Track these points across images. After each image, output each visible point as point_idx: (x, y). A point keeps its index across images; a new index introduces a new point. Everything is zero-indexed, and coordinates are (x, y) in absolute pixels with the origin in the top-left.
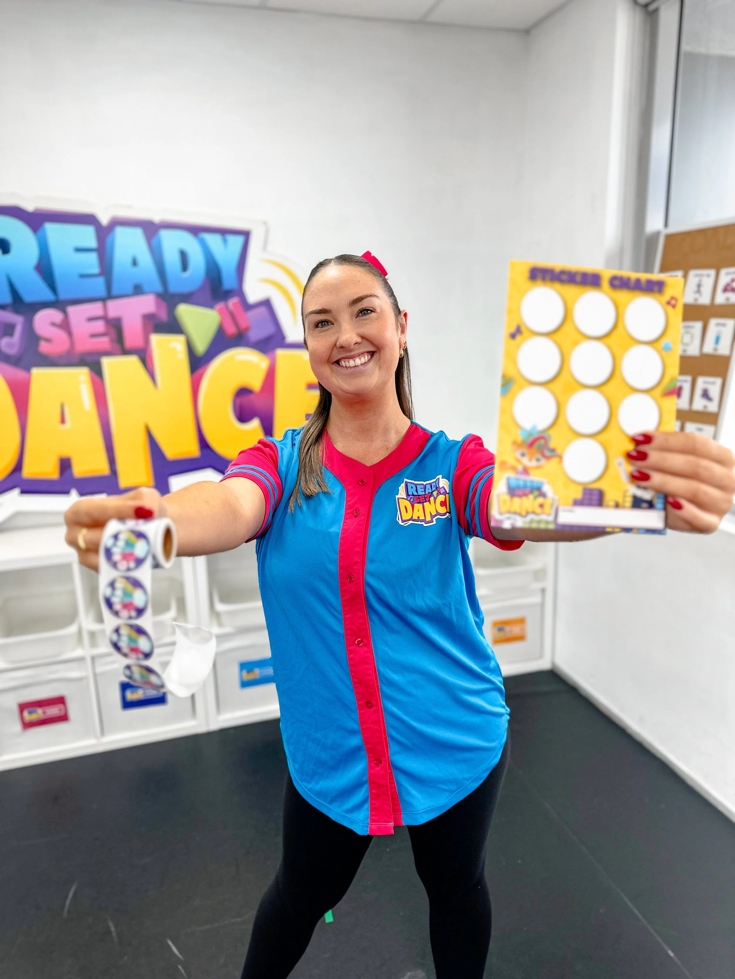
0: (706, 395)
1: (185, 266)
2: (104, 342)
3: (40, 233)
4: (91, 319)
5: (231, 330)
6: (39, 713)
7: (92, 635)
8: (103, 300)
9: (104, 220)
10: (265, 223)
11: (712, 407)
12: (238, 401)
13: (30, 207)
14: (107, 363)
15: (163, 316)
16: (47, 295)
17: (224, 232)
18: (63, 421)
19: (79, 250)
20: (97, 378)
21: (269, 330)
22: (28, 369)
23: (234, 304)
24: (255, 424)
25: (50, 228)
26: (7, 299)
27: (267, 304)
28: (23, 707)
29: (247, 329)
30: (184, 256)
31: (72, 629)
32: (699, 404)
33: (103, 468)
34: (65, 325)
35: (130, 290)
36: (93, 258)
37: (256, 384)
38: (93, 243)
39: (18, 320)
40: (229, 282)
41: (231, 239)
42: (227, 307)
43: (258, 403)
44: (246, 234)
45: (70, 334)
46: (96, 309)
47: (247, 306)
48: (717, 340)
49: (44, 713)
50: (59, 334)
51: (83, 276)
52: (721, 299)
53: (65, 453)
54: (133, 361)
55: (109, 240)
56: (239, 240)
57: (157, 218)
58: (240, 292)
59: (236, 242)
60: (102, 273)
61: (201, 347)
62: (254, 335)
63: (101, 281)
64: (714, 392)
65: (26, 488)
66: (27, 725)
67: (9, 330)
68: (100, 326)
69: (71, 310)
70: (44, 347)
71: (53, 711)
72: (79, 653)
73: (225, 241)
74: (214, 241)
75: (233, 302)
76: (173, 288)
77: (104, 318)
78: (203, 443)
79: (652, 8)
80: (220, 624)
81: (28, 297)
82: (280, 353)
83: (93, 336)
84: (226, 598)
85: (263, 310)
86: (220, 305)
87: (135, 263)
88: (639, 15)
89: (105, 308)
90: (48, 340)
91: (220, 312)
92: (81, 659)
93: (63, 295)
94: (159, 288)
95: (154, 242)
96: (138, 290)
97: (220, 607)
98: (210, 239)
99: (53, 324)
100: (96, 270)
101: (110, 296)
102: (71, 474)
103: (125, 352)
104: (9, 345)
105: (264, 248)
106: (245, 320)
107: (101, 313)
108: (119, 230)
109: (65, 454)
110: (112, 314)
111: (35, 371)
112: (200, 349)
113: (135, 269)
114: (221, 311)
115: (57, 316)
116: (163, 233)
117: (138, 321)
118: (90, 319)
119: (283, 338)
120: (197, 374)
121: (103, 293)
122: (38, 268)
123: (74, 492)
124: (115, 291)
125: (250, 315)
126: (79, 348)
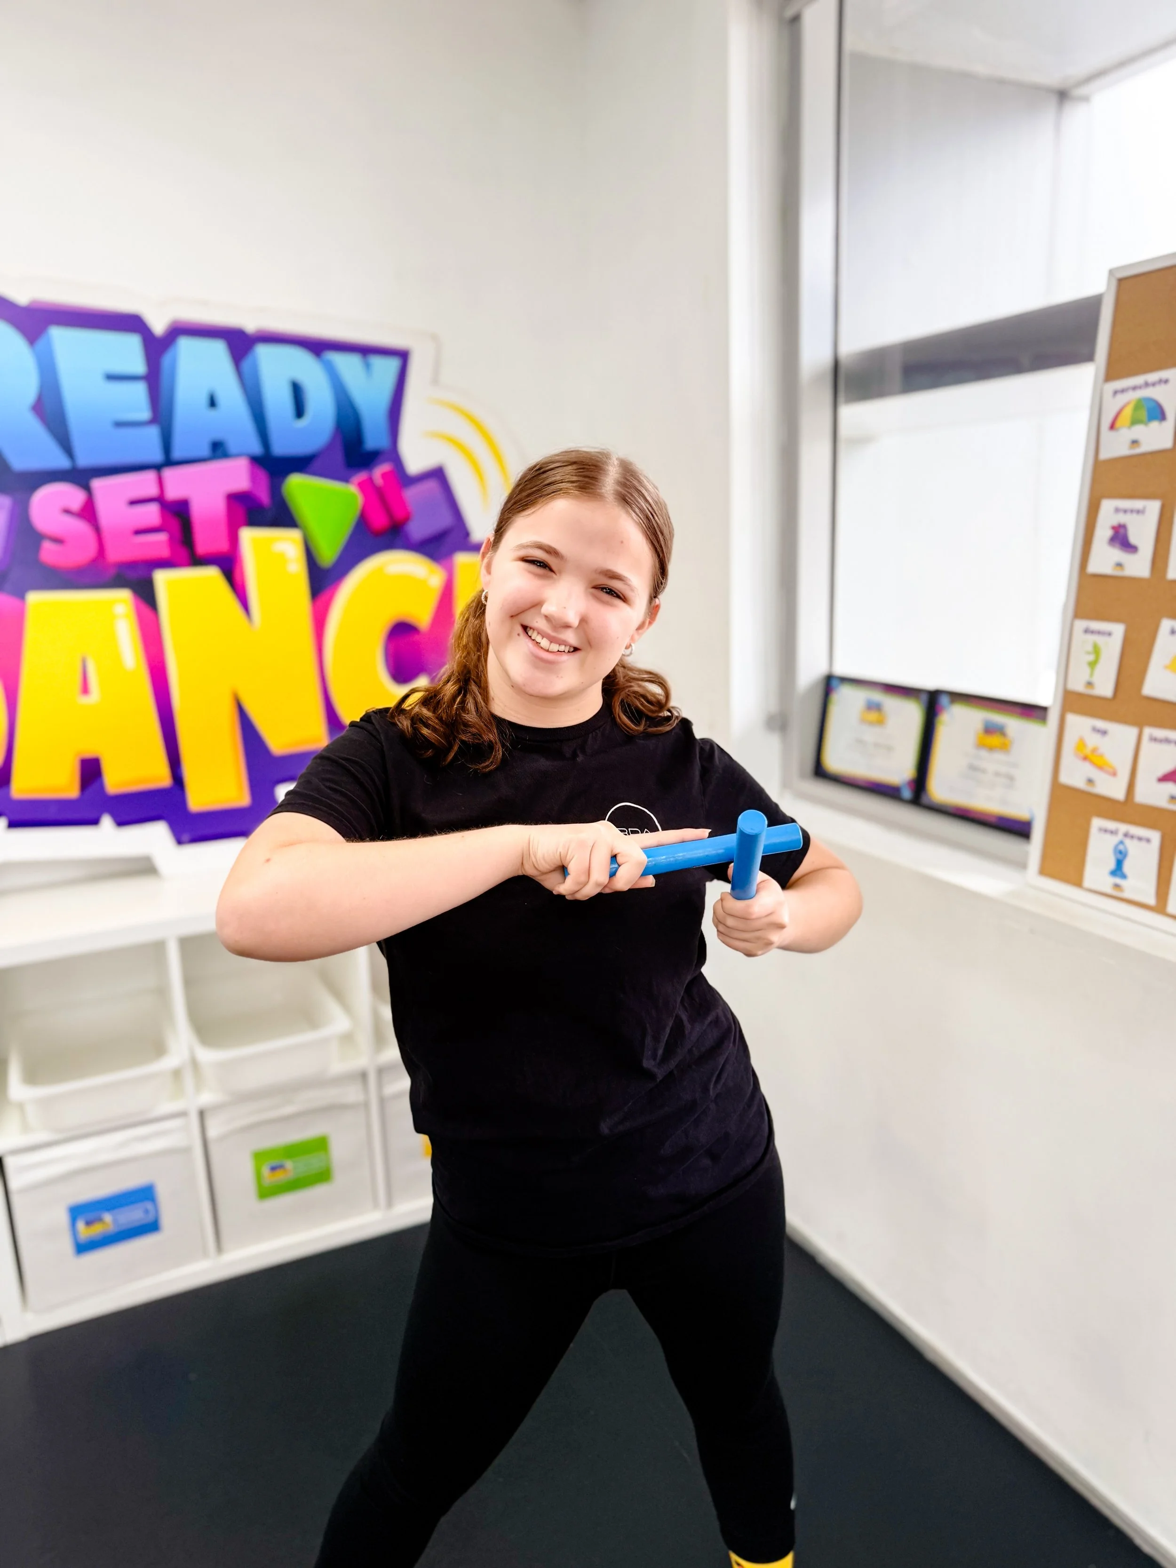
1: (299, 410)
2: (158, 543)
3: (41, 343)
5: (380, 521)
8: (158, 468)
9: (158, 326)
10: (435, 337)
12: (394, 645)
13: (22, 297)
15: (263, 495)
16: (55, 458)
17: (365, 351)
18: (85, 689)
19: (112, 377)
20: (146, 610)
21: (445, 520)
22: (20, 595)
23: (384, 476)
25: (59, 336)
27: (438, 475)
29: (407, 518)
30: (297, 391)
33: (158, 775)
34: (88, 512)
35: (205, 451)
36: (139, 392)
37: (423, 615)
38: (139, 366)
39: (3, 504)
40: (374, 437)
41: (377, 362)
42: (370, 480)
43: (426, 648)
44: (403, 356)
45: (97, 528)
46: (145, 483)
47: (405, 479)
50: (78, 529)
51: (119, 424)
53: (90, 747)
54: (210, 577)
55: (166, 360)
56: (392, 365)
57: (250, 325)
58: (393, 455)
59: (388, 367)
60: (154, 420)
61: (329, 551)
62: (417, 529)
63: (153, 433)
65: (18, 817)
68: (151, 514)
69: (97, 484)
70: (49, 552)
73: (368, 366)
74: (347, 365)
75: (379, 472)
76: (281, 447)
77: (160, 499)
78: (334, 723)
81: (18, 461)
82: (462, 559)
83: (139, 532)
85: (432, 485)
87: (213, 403)
89: (160, 481)
90: (58, 540)
91: (362, 490)
93: (84, 460)
94: (256, 448)
95: (246, 364)
96: (218, 450)
98: (339, 360)
99: (67, 511)
100: (145, 414)
101: (169, 462)
102: (102, 787)
103: (196, 560)
105: (435, 381)
106: (402, 503)
107: (153, 491)
108: (185, 344)
109: (90, 750)
110: (173, 493)
111: (34, 599)
112: (328, 554)
113: (213, 413)
114: (362, 486)
115: (74, 496)
116: (263, 352)
117: (219, 506)
118: (134, 502)
119: (467, 534)
120: (323, 598)
121: (157, 456)
122: (38, 408)
123: (107, 821)
124: (177, 453)
125: (411, 495)
126: (115, 554)
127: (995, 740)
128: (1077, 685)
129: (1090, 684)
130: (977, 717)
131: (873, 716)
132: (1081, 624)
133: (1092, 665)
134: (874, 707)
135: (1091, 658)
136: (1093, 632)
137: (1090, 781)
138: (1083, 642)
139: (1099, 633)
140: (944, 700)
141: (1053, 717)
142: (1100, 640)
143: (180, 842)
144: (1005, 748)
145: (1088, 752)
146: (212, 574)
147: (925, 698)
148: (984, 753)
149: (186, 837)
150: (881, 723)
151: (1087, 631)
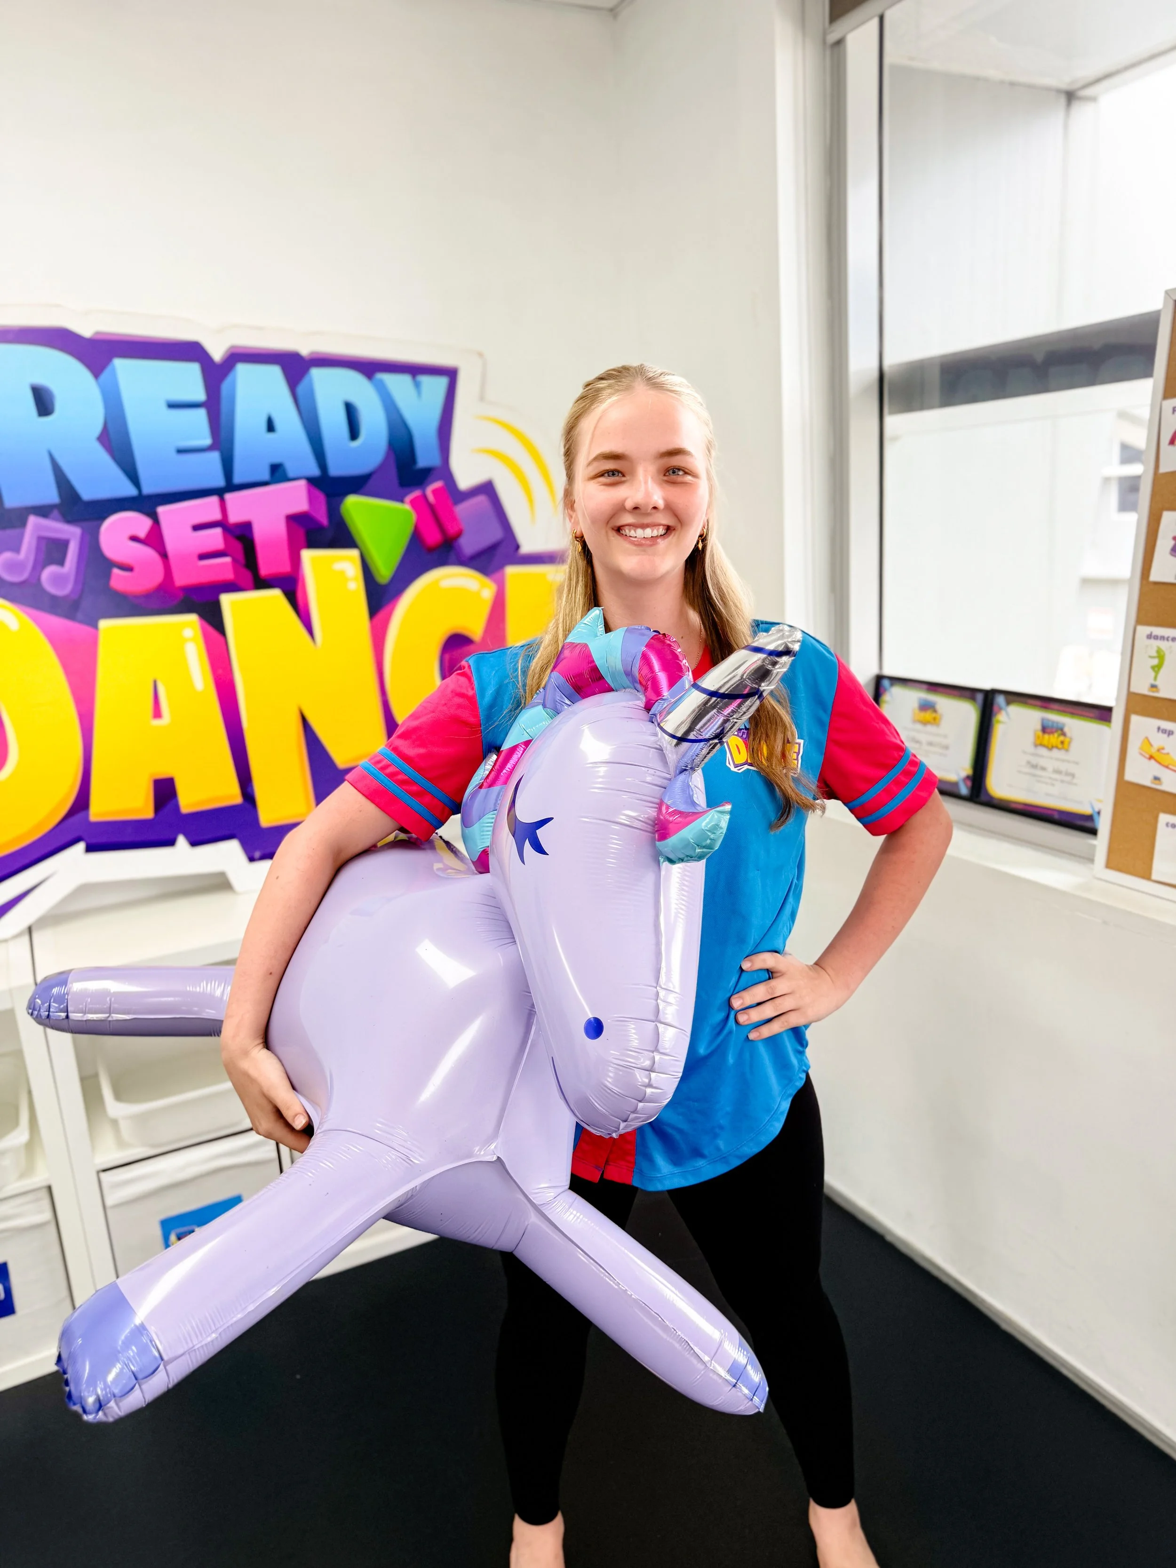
1: (354, 433)
2: (223, 567)
3: (105, 376)
4: (200, 528)
5: (433, 537)
8: (219, 492)
9: (217, 352)
10: (481, 355)
12: (447, 656)
13: (86, 329)
14: (230, 603)
15: (322, 516)
16: (123, 487)
17: (414, 370)
18: (157, 713)
19: (173, 406)
20: (213, 632)
21: (495, 534)
22: (93, 623)
23: (437, 492)
25: (121, 365)
26: (51, 496)
27: (487, 489)
29: (459, 533)
30: (351, 412)
33: (231, 794)
34: (155, 538)
36: (199, 419)
37: (476, 626)
38: (198, 393)
39: (72, 533)
40: (426, 457)
41: (426, 380)
42: (424, 497)
44: (451, 374)
45: (164, 554)
46: (208, 509)
47: (456, 495)
50: (146, 556)
51: (180, 451)
53: (164, 770)
54: (274, 598)
55: (225, 386)
56: (442, 382)
57: (304, 348)
58: (444, 471)
59: (436, 386)
60: (215, 446)
61: (385, 569)
62: (468, 544)
63: (215, 457)
65: (96, 840)
67: (56, 552)
68: (215, 538)
69: (161, 510)
70: (119, 579)
73: (417, 385)
74: (398, 384)
75: (431, 489)
76: (337, 468)
77: (223, 523)
78: (392, 726)
81: (87, 491)
82: (511, 571)
83: (203, 556)
85: (482, 499)
86: (416, 493)
87: (271, 426)
89: (223, 506)
90: (129, 568)
91: (416, 507)
94: (314, 470)
95: (301, 389)
96: (277, 473)
98: (390, 380)
99: (134, 538)
100: (206, 440)
101: (231, 486)
102: (177, 807)
104: (57, 580)
105: (482, 398)
106: (454, 519)
107: (217, 516)
108: (242, 369)
109: (163, 772)
110: (234, 517)
111: (104, 624)
112: (384, 571)
113: (271, 435)
114: (413, 503)
115: (141, 524)
116: (316, 373)
117: (280, 528)
118: (197, 528)
119: (518, 547)
120: (381, 615)
121: (219, 481)
122: (104, 438)
123: (181, 840)
124: (237, 479)
125: (462, 510)
126: (181, 580)
127: (1054, 739)
128: (1141, 687)
129: (1153, 686)
130: (1034, 717)
131: (928, 715)
132: (1143, 630)
133: (1157, 669)
134: (926, 707)
135: (1155, 662)
136: (1156, 638)
137: (1156, 779)
138: (1146, 648)
139: (1163, 638)
140: (1000, 700)
141: (1117, 717)
142: (1163, 645)
143: (252, 859)
144: (1063, 746)
145: (1153, 751)
146: (275, 595)
147: (980, 697)
148: (1043, 751)
149: (257, 854)
150: (935, 722)
151: (1150, 636)
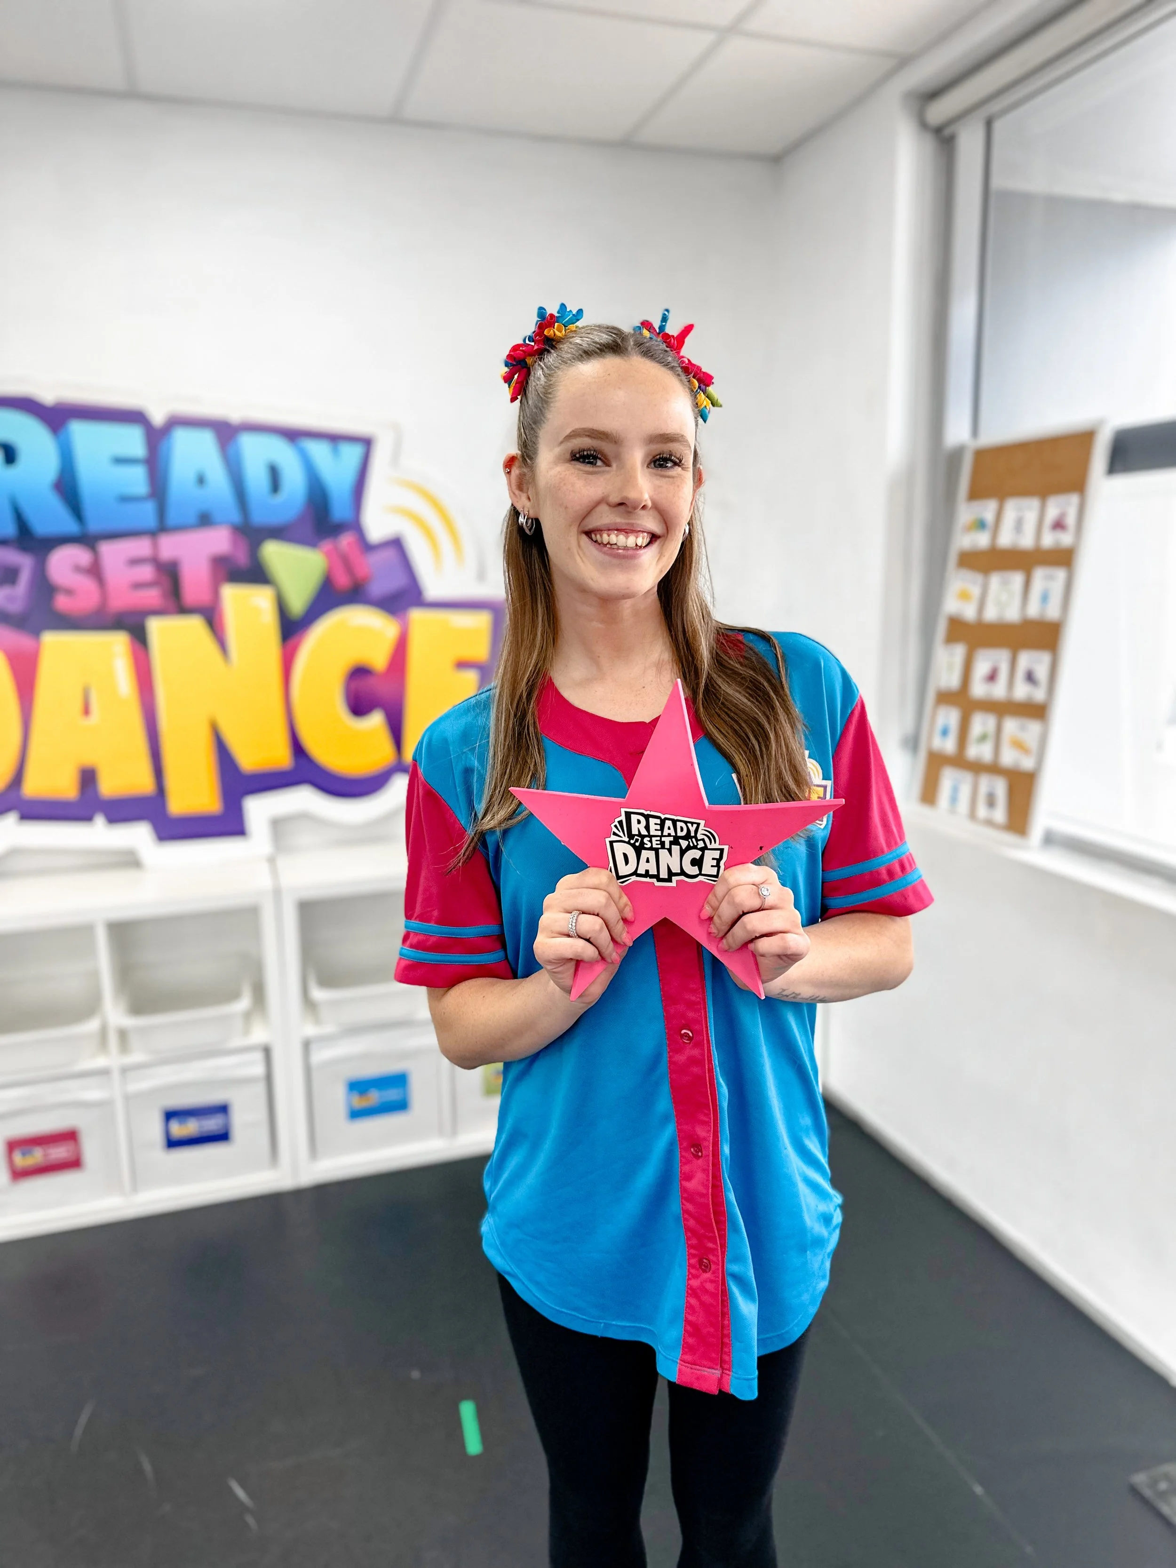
0: (1030, 677)
2: (152, 596)
4: (135, 562)
5: (342, 580)
6: (37, 1156)
7: (123, 1035)
9: (158, 417)
10: (396, 428)
11: (1039, 695)
13: (48, 396)
14: (156, 627)
15: (242, 559)
16: (70, 526)
17: (334, 439)
18: (86, 711)
23: (349, 544)
24: (376, 720)
26: (9, 529)
27: (396, 544)
28: (13, 1146)
31: (92, 1026)
32: (1022, 691)
34: (95, 571)
35: (192, 519)
37: (379, 660)
39: (25, 562)
40: (340, 510)
43: (383, 689)
44: (367, 443)
46: (141, 547)
47: (367, 547)
48: (1045, 598)
49: (45, 1155)
50: (86, 585)
52: (1049, 540)
53: (88, 759)
54: (195, 624)
57: (235, 416)
58: (355, 526)
61: (298, 604)
64: (1042, 672)
66: (19, 1174)
67: (10, 576)
68: (146, 572)
70: (62, 602)
71: (59, 1152)
72: (101, 1062)
74: (319, 451)
75: (346, 540)
78: (298, 749)
79: (947, 132)
80: (317, 1021)
81: (41, 527)
82: (417, 616)
83: (138, 586)
84: (328, 981)
86: (327, 544)
88: (929, 144)
89: (155, 546)
90: (69, 592)
91: (328, 555)
92: (104, 1072)
93: (94, 526)
96: (205, 520)
97: (318, 994)
101: (162, 527)
103: (182, 609)
123: (100, 821)
